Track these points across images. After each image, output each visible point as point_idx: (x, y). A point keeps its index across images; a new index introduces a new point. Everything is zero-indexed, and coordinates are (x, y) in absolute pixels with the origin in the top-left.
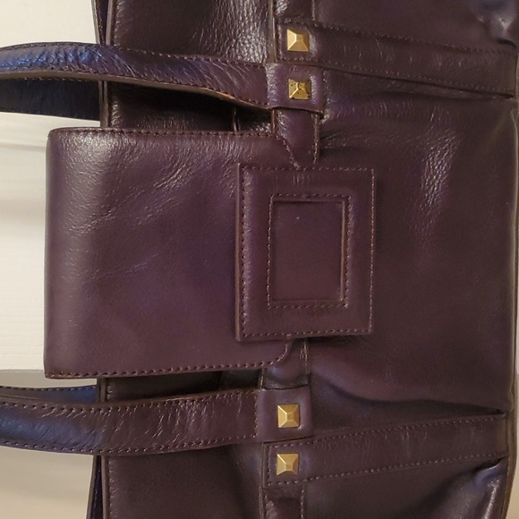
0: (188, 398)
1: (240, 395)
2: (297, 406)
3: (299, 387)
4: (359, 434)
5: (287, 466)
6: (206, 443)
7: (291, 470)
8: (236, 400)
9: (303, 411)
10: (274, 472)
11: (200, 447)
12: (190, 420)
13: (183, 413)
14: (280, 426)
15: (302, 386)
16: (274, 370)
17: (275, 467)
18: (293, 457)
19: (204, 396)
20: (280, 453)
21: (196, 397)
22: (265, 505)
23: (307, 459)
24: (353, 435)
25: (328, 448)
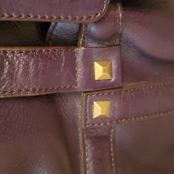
0: (16, 49)
1: (63, 52)
2: (110, 62)
3: (111, 46)
4: (154, 86)
5: (102, 111)
6: (34, 90)
7: (105, 114)
8: (60, 55)
9: (114, 67)
10: (91, 116)
11: (29, 94)
12: (18, 70)
13: (11, 63)
14: (96, 79)
15: (114, 45)
16: (93, 29)
17: (92, 112)
18: (107, 104)
19: (31, 49)
20: (96, 101)
21: (24, 49)
22: (84, 142)
23: (116, 105)
24: (150, 87)
25: (132, 96)
